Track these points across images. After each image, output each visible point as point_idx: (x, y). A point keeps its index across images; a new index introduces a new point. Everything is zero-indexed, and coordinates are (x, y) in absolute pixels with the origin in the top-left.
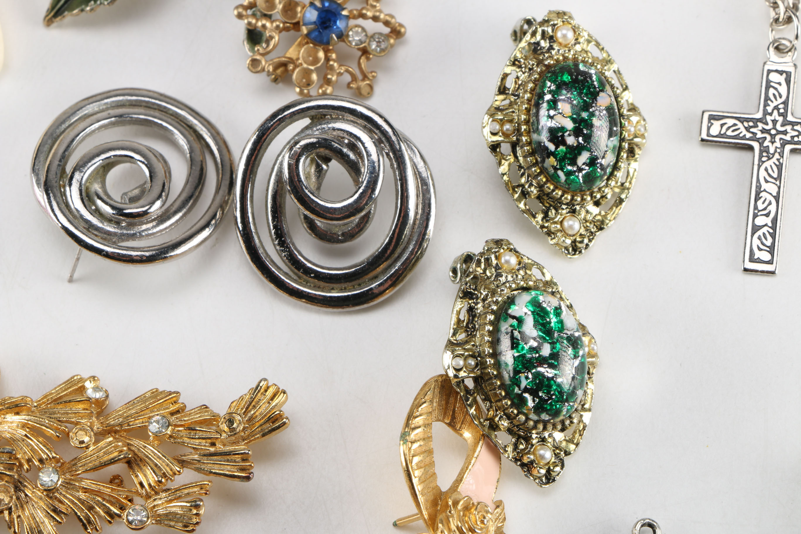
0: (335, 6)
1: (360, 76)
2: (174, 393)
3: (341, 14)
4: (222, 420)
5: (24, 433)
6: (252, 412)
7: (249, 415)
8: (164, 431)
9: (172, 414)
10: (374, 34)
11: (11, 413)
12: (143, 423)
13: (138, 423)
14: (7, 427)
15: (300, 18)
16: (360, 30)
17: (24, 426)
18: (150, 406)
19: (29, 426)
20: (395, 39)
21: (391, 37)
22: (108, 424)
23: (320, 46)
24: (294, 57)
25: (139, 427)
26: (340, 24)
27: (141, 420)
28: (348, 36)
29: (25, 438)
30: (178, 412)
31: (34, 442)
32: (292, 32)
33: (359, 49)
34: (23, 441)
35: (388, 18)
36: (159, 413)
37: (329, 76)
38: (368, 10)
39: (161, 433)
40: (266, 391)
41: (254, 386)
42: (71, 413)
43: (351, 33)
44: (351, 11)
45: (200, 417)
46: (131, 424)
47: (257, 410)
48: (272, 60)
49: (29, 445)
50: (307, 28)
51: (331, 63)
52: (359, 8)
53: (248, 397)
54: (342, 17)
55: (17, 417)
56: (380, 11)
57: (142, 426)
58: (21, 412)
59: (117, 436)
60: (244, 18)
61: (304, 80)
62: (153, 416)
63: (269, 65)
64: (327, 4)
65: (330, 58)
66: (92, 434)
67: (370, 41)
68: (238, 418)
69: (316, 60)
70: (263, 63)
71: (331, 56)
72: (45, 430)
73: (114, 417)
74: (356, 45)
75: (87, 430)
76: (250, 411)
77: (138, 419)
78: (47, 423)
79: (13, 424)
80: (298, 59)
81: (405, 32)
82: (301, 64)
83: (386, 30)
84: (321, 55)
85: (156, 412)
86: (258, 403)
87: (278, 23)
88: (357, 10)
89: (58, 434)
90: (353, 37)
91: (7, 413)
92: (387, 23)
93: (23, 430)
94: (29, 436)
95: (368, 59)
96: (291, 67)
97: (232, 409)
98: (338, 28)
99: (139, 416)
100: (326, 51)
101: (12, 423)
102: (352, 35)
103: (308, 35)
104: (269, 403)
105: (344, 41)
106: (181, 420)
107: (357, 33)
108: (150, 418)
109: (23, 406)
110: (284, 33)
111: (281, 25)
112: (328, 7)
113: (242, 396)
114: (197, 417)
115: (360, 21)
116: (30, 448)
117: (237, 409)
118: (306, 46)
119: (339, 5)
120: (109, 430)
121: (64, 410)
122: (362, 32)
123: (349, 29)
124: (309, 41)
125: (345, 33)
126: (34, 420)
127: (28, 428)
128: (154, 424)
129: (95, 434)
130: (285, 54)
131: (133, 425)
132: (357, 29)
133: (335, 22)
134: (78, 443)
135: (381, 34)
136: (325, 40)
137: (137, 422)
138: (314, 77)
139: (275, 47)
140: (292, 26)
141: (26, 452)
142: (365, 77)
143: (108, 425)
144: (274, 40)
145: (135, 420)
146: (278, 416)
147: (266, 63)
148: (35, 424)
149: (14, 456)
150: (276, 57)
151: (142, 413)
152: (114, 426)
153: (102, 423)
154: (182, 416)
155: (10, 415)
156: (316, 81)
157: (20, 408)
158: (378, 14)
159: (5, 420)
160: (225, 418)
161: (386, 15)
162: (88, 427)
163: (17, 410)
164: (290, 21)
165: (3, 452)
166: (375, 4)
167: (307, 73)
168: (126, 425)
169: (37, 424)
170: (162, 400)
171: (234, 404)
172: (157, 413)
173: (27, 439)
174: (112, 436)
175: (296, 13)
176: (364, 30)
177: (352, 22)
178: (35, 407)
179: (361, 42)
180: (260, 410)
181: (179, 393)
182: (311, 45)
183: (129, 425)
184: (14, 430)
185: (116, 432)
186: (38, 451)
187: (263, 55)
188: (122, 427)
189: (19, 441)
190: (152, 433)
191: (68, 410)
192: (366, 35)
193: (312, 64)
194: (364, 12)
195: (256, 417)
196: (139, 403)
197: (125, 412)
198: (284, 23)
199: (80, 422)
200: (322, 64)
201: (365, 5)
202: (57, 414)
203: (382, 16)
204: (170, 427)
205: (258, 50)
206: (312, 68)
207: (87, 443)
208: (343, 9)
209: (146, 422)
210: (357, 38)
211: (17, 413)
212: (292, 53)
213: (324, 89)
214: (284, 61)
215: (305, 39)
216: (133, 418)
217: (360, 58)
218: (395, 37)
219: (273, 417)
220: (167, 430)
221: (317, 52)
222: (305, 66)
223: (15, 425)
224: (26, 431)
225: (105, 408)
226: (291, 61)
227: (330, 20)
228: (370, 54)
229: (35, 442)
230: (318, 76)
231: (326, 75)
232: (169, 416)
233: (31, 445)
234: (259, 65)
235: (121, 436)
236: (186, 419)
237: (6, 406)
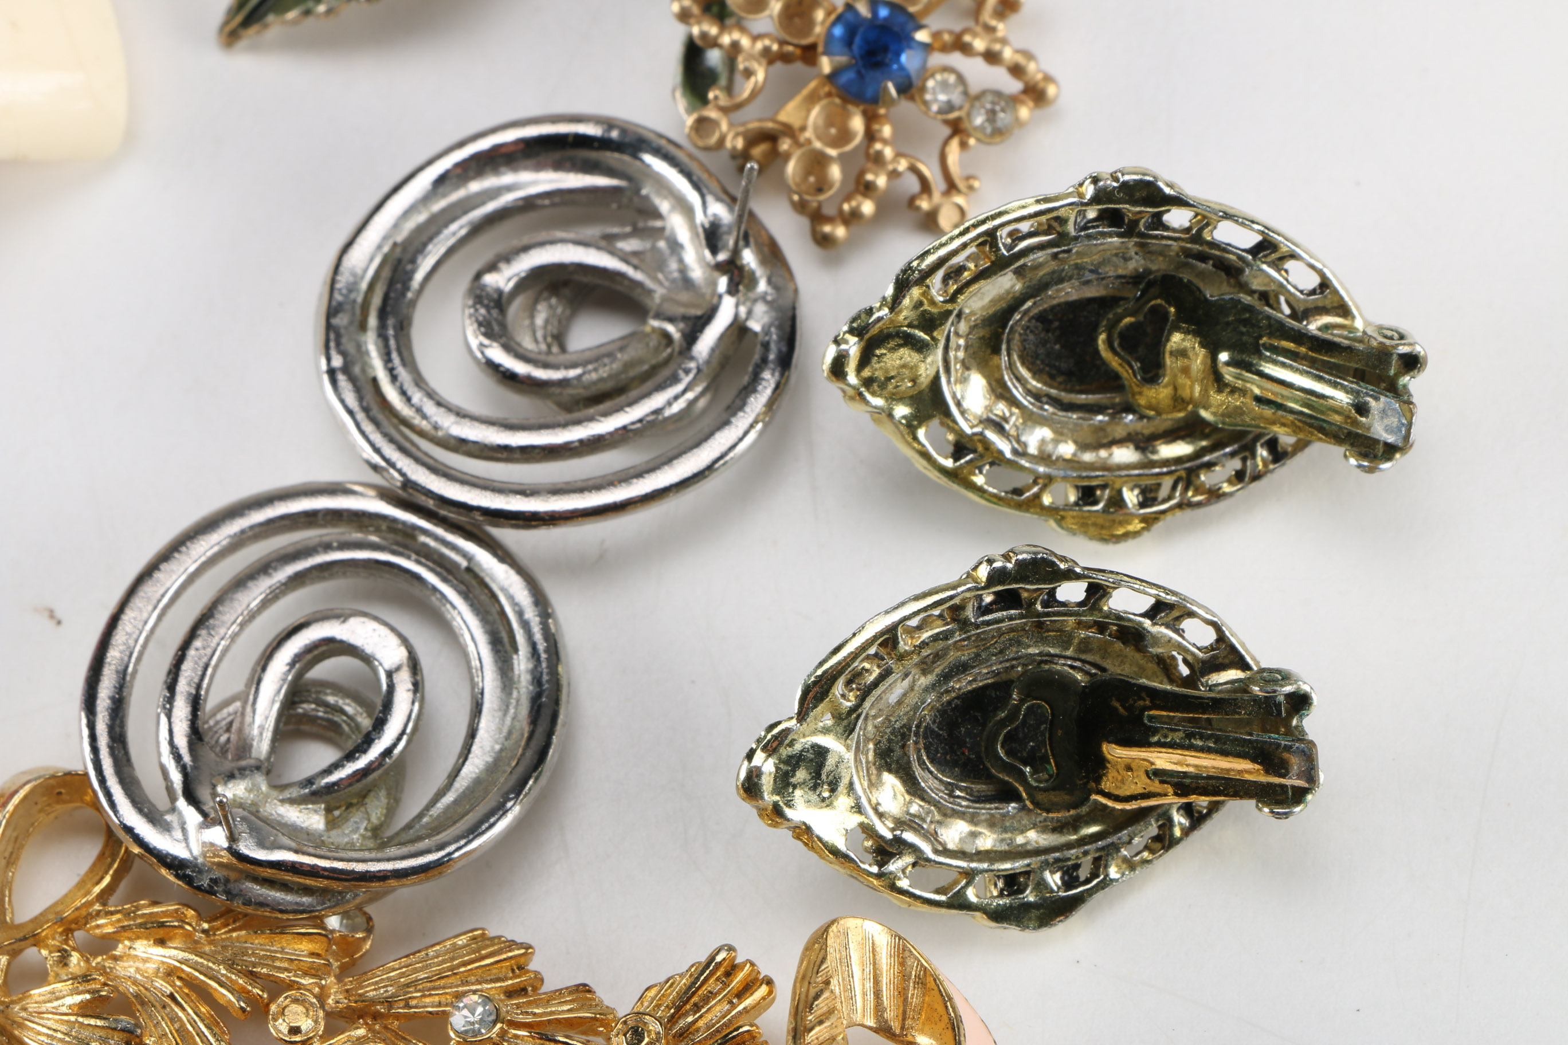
0: (902, 19)
1: (938, 183)
2: (521, 945)
3: (913, 39)
4: (619, 1026)
5: (168, 989)
6: (690, 1019)
7: (682, 1023)
8: (483, 1031)
9: (510, 993)
10: (983, 93)
11: (147, 938)
12: (440, 1005)
13: (429, 1004)
14: (132, 970)
15: (819, 36)
16: (952, 79)
17: (170, 973)
18: (462, 969)
19: (183, 976)
20: (1031, 110)
21: (1022, 102)
22: (360, 995)
23: (857, 105)
24: (795, 122)
25: (430, 1013)
26: (908, 59)
27: (437, 999)
28: (923, 89)
29: (168, 1001)
30: (522, 991)
31: (187, 1014)
32: (799, 66)
33: (947, 122)
34: (164, 1007)
35: (1020, 59)
36: (479, 987)
37: (869, 177)
38: (975, 35)
39: (476, 1036)
40: (728, 974)
41: (703, 958)
42: (281, 959)
43: (930, 84)
44: (936, 35)
45: (569, 1011)
46: (413, 1003)
47: (701, 1017)
48: (743, 124)
49: (174, 1019)
50: (831, 62)
51: (878, 146)
52: (957, 28)
53: (684, 981)
54: (914, 45)
55: (159, 950)
56: (1004, 41)
57: (437, 1013)
58: (171, 939)
59: (377, 1027)
60: (692, 21)
61: (812, 179)
62: (464, 994)
63: (737, 135)
64: (883, 12)
65: (878, 135)
66: (321, 1014)
67: (972, 106)
68: (655, 1027)
69: (844, 136)
70: (724, 126)
71: (880, 131)
72: (216, 990)
73: (377, 983)
74: (940, 112)
75: (312, 1004)
76: (686, 1015)
77: (430, 995)
78: (223, 975)
79: (148, 965)
80: (803, 128)
81: (1057, 97)
82: (809, 141)
83: (1013, 86)
84: (857, 123)
85: (473, 984)
86: (706, 999)
87: (767, 42)
88: (951, 32)
89: (243, 1004)
90: (934, 93)
91: (138, 938)
92: (1016, 71)
93: (168, 983)
94: (180, 999)
95: (963, 145)
96: (785, 145)
97: (646, 1004)
98: (902, 68)
99: (434, 989)
100: (870, 118)
101: (145, 961)
102: (934, 89)
103: (832, 77)
104: (730, 1002)
105: (912, 98)
106: (527, 1013)
107: (944, 86)
108: (459, 996)
109: (175, 927)
110: (779, 65)
111: (775, 47)
112: (885, 19)
113: (672, 977)
114: (563, 1010)
115: (956, 59)
116: (177, 1025)
117: (658, 1006)
118: (824, 102)
119: (911, 17)
120: (361, 1010)
121: (267, 950)
122: (955, 86)
123: (929, 73)
124: (834, 90)
125: (916, 82)
126: (197, 963)
127: (180, 978)
128: (465, 1012)
129: (328, 1015)
130: (777, 112)
131: (416, 1007)
132: (946, 75)
133: (898, 55)
134: (286, 1031)
135: (998, 94)
136: (869, 93)
137: (427, 1000)
138: (835, 172)
139: (754, 94)
140: (798, 52)
141: (165, 1035)
142: (952, 187)
143: (362, 998)
144: (753, 79)
145: (424, 996)
146: (746, 1036)
147: (729, 130)
148: (197, 974)
149: (137, 1040)
150: (753, 118)
151: (442, 982)
152: (373, 1002)
153: (347, 991)
154: (529, 1003)
155: (145, 942)
156: (837, 185)
157: (167, 930)
158: (997, 47)
159: (133, 952)
160: (625, 1022)
161: (1018, 51)
162: (315, 997)
163: (161, 933)
164: (795, 41)
165: (115, 1029)
166: (993, 23)
167: (817, 163)
168: (402, 1004)
169: (201, 973)
170: (491, 960)
171: (652, 993)
172: (474, 988)
173: (173, 1006)
174: (367, 1024)
175: (811, 23)
176: (961, 79)
177: (937, 59)
178: (204, 931)
179: (950, 107)
180: (709, 1016)
181: (530, 947)
182: (837, 101)
183: (407, 1006)
184: (147, 977)
185: (376, 1016)
186: (193, 1037)
187: (725, 110)
188: (390, 1007)
189: (153, 1006)
190: (456, 1032)
191: (276, 952)
192: (965, 93)
193: (835, 143)
194: (967, 38)
195: (698, 1030)
196: (437, 957)
197: (403, 973)
198: (782, 43)
199: (297, 982)
200: (857, 148)
201: (970, 23)
202: (249, 956)
203: (1008, 53)
204: (499, 1025)
205: (716, 98)
206: (832, 152)
207: (307, 1033)
208: (920, 27)
209: (447, 1005)
210: (942, 97)
211: (161, 942)
212: (789, 113)
213: (854, 203)
214: (772, 129)
215: (824, 85)
216: (419, 991)
217: (946, 142)
218: (1031, 104)
219: (734, 1037)
220: (489, 1031)
221: (847, 116)
222: (818, 145)
223: (151, 967)
224: (173, 985)
225: (361, 956)
226: (788, 131)
227: (885, 49)
228: (969, 135)
229: (189, 1014)
230: (844, 171)
231: (862, 173)
232: (502, 997)
233: (180, 1019)
234: (714, 132)
235: (386, 1028)
236: (537, 1011)
237: (139, 921)
